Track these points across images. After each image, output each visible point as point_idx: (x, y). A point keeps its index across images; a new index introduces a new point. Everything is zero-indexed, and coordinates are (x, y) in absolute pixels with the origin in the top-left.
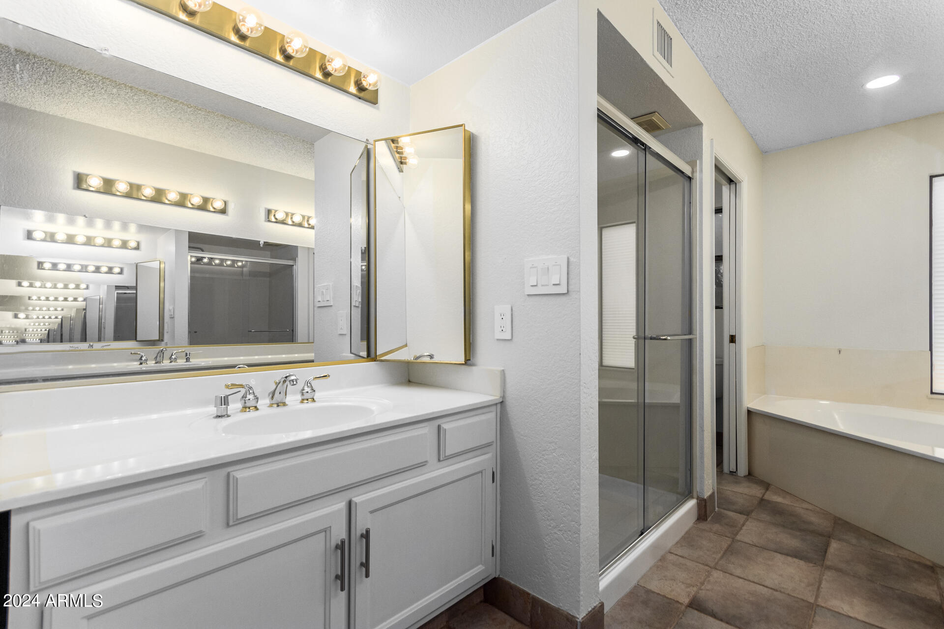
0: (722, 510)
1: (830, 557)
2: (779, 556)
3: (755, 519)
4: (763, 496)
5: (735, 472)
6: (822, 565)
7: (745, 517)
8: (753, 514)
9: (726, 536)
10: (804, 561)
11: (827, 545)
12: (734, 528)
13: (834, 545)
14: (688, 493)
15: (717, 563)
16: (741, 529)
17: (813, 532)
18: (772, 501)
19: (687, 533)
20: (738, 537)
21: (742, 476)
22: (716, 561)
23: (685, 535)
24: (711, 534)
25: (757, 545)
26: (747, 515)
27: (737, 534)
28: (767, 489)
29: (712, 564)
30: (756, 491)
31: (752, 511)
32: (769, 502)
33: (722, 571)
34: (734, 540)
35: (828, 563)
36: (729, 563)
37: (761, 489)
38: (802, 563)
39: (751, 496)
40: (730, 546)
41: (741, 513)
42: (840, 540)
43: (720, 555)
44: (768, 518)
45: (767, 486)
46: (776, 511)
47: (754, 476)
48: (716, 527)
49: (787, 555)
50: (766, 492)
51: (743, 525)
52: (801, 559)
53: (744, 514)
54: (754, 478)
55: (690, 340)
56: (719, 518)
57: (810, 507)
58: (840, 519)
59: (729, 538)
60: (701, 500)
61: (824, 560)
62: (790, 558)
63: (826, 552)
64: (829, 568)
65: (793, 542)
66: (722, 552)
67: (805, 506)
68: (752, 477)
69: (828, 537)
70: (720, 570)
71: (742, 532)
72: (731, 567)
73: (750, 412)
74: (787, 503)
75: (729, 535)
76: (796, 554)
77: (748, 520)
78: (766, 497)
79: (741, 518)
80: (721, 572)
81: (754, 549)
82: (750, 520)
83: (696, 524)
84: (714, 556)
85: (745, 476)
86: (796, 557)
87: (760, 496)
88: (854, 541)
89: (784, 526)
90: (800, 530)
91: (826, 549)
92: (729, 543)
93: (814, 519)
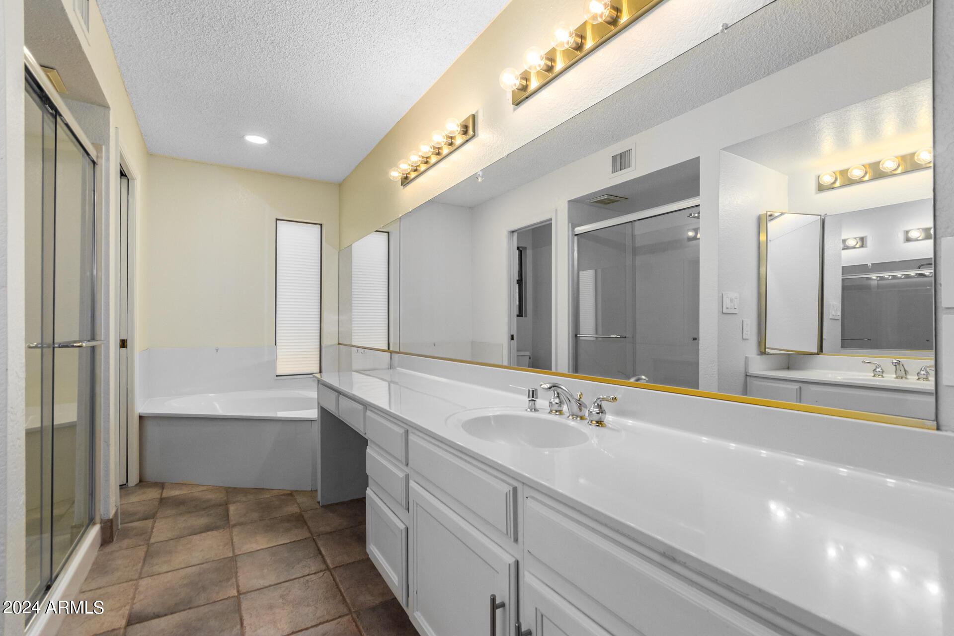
0: (126, 525)
1: (232, 518)
2: (195, 537)
3: (161, 518)
4: (162, 494)
5: (125, 485)
6: (229, 527)
7: (152, 520)
8: (158, 515)
9: (140, 546)
10: (216, 530)
11: (227, 511)
12: (145, 535)
13: (232, 508)
14: (91, 521)
15: (141, 573)
16: (152, 531)
17: (213, 506)
18: (172, 496)
19: (94, 564)
20: (152, 541)
21: (134, 485)
22: (139, 571)
23: (92, 567)
24: (123, 551)
25: (173, 538)
26: (154, 518)
27: (150, 538)
28: (163, 488)
29: (136, 576)
30: (153, 494)
31: (156, 512)
32: (168, 498)
33: (149, 576)
34: (149, 545)
35: (232, 523)
36: (152, 567)
37: (156, 491)
38: (214, 533)
39: (149, 500)
40: (147, 552)
41: (146, 519)
42: (234, 503)
43: (140, 565)
44: (174, 512)
45: (161, 486)
46: (178, 503)
47: (146, 482)
48: (126, 542)
49: (201, 532)
50: (162, 492)
51: (153, 528)
52: (212, 530)
53: (150, 519)
54: (145, 483)
55: (93, 348)
56: (125, 534)
57: (205, 488)
58: (229, 488)
59: (143, 545)
60: (105, 523)
61: (229, 523)
62: (204, 534)
63: (228, 516)
64: (234, 526)
65: (201, 521)
66: (142, 562)
67: (202, 488)
68: (144, 483)
69: (225, 505)
70: (146, 577)
71: (154, 534)
72: (157, 569)
73: (141, 418)
74: (185, 492)
75: (142, 543)
76: (207, 529)
77: (155, 521)
78: (164, 495)
79: (149, 523)
80: (149, 578)
81: (171, 542)
82: (157, 521)
83: (102, 550)
84: (134, 569)
85: (136, 485)
86: (208, 530)
87: (159, 496)
88: (244, 499)
89: (189, 512)
90: (204, 509)
91: (228, 514)
92: (145, 549)
93: (210, 496)
